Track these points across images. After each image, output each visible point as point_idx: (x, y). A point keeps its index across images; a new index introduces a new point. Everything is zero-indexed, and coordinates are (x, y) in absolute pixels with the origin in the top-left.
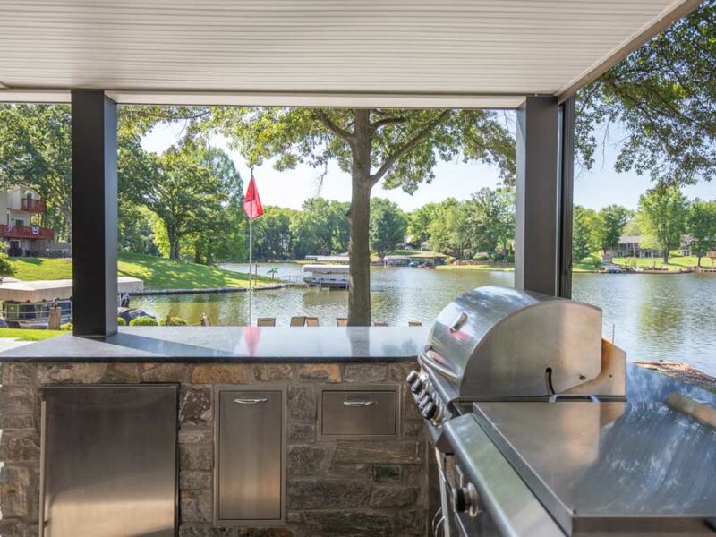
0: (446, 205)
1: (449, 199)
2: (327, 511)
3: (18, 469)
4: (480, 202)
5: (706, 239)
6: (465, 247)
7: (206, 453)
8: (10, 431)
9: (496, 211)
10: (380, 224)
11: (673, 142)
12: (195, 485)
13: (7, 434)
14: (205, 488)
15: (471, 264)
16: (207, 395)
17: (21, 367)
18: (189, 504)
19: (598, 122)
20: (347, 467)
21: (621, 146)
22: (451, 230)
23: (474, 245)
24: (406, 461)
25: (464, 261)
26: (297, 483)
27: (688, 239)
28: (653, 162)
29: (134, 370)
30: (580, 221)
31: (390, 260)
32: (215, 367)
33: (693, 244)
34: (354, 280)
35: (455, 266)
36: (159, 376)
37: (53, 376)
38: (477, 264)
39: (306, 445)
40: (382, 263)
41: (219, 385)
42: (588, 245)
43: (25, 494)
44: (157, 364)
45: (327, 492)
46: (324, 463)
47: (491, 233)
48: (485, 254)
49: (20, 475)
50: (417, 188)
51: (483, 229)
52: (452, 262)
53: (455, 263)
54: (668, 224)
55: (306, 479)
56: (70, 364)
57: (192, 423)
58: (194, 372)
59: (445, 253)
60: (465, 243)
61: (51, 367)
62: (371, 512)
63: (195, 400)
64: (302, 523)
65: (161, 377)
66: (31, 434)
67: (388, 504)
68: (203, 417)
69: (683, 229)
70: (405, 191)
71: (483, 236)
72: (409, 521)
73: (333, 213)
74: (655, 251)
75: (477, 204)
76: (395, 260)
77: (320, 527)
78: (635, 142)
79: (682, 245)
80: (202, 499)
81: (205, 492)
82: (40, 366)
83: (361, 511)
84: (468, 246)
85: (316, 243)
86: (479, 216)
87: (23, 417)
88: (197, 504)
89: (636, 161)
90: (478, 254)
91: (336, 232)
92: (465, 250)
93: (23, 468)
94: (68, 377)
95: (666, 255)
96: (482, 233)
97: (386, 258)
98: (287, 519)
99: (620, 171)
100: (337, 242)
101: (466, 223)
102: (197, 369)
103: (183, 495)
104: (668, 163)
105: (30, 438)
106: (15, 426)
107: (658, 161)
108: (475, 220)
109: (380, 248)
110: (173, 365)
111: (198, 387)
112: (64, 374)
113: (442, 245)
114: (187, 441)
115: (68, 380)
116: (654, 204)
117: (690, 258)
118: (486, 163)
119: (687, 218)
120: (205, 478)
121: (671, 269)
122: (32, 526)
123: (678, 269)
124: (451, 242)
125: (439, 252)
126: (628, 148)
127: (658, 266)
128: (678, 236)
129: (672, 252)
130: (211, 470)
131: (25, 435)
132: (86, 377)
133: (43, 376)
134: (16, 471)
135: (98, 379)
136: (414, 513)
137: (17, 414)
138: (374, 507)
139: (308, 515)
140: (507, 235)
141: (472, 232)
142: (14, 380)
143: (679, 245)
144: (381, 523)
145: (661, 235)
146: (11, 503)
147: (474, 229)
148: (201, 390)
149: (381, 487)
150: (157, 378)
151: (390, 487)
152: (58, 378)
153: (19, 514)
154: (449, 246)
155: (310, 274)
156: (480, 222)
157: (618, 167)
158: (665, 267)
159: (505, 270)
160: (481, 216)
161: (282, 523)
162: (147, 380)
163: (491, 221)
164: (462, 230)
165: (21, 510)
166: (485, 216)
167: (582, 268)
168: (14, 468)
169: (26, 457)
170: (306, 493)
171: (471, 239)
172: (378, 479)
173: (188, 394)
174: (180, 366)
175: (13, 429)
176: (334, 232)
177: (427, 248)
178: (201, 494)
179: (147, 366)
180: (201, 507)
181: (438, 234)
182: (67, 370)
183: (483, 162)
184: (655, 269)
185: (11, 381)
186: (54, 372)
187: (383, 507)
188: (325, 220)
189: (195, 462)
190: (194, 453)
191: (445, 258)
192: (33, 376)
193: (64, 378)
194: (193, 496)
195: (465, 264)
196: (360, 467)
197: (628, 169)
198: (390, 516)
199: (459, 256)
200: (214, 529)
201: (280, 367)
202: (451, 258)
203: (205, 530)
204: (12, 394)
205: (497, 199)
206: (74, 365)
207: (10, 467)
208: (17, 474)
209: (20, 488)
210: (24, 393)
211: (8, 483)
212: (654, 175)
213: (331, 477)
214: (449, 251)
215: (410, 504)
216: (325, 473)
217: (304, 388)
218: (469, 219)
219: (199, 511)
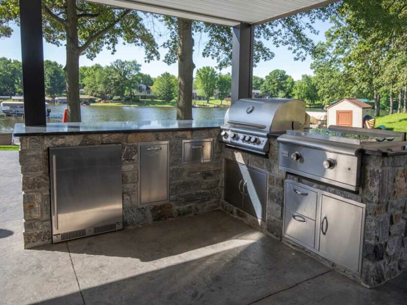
0: (95, 68)
1: (96, 64)
2: (187, 193)
3: (35, 194)
4: (116, 68)
5: (224, 92)
6: (108, 93)
7: (135, 174)
8: (28, 174)
9: (125, 73)
10: (51, 78)
11: (227, 46)
12: (130, 190)
13: (27, 176)
14: (134, 191)
15: (111, 102)
16: (136, 148)
17: (34, 139)
18: (127, 199)
19: (196, 31)
20: (194, 174)
21: (206, 45)
22: (99, 83)
23: (114, 92)
24: (216, 169)
25: (107, 101)
26: (174, 183)
27: (217, 91)
28: (217, 54)
29: (98, 138)
30: (169, 81)
31: (59, 100)
32: (139, 134)
33: (219, 94)
34: (71, 108)
35: (102, 104)
36: (111, 140)
37: (54, 143)
38: (115, 103)
39: (178, 167)
40: (53, 102)
41: (140, 143)
42: (173, 94)
43: (39, 207)
44: (110, 134)
45: (186, 185)
46: (185, 174)
47: (123, 85)
48: (119, 97)
49: (36, 197)
50: (95, 56)
51: (118, 83)
52: (100, 101)
53: (102, 102)
54: (209, 84)
55: (178, 181)
56: (63, 136)
57: (127, 162)
58: (129, 137)
59: (95, 96)
60: (108, 91)
61: (52, 139)
62: (202, 191)
63: (129, 150)
64: (176, 200)
65: (112, 141)
66: (41, 174)
67: (209, 187)
68: (133, 158)
69: (215, 87)
70: (88, 58)
71: (118, 87)
72: (215, 193)
73: (15, 68)
74: (203, 97)
75: (114, 69)
76: (62, 100)
77: (184, 200)
78: (211, 43)
79: (214, 94)
80: (133, 196)
81: (134, 192)
82: (46, 138)
83: (198, 191)
84: (110, 92)
85: (2, 87)
86: (115, 75)
87: (36, 166)
88: (131, 199)
89: (211, 53)
90: (115, 97)
91: (18, 81)
92: (108, 95)
93: (37, 193)
94: (63, 142)
95: (208, 99)
96: (118, 85)
97: (56, 98)
98: (170, 200)
99: (204, 57)
100: (19, 88)
101: (108, 79)
102: (130, 136)
103: (124, 196)
104: (224, 55)
105: (41, 177)
106: (31, 171)
107: (220, 53)
108: (114, 77)
109: (52, 93)
110: (118, 134)
111: (130, 144)
112: (60, 141)
113: (93, 91)
114: (126, 170)
115: (63, 144)
116: (203, 74)
117: (217, 101)
118: (137, 46)
119: (217, 82)
120: (134, 186)
121: (211, 106)
122: (45, 223)
123: (213, 106)
124: (99, 90)
125: (92, 95)
126: (208, 46)
127: (205, 104)
128: (212, 90)
129: (210, 98)
130: (137, 183)
131: (38, 175)
132: (72, 142)
133: (47, 143)
134: (33, 195)
135: (79, 143)
136: (217, 190)
137: (32, 165)
138: (204, 189)
139: (179, 196)
140: (132, 87)
141: (112, 84)
142: (30, 146)
143: (213, 95)
144: (206, 195)
145: (206, 90)
146: (30, 213)
147: (113, 83)
148: (132, 146)
149: (206, 181)
150: (110, 141)
151: (210, 180)
152: (57, 144)
153: (36, 218)
154: (97, 92)
155: (8, 108)
156: (116, 79)
157: (204, 54)
158: (208, 105)
159: (131, 106)
160: (117, 76)
161: (168, 201)
162: (105, 143)
163: (122, 79)
164: (105, 83)
165: (37, 215)
166: (119, 76)
167: (171, 105)
168: (31, 194)
169: (39, 187)
170: (178, 187)
171: (111, 89)
172: (205, 178)
173: (126, 148)
174: (121, 135)
175: (30, 173)
176: (16, 81)
177: (83, 93)
178: (133, 194)
179: (105, 135)
180: (133, 200)
181: (91, 85)
182: (62, 139)
183: (136, 45)
184: (204, 105)
185: (28, 147)
186: (54, 140)
187: (208, 189)
188: (10, 73)
189: (130, 180)
190: (129, 175)
191: (95, 99)
192: (42, 144)
193: (60, 143)
194: (129, 195)
195: (108, 102)
196: (199, 173)
197: (208, 56)
198: (209, 192)
199: (104, 97)
200: (139, 209)
201: (167, 133)
202: (99, 99)
203: (135, 210)
204: (28, 154)
205: (126, 67)
206: (66, 136)
207: (29, 194)
208: (34, 197)
209: (36, 204)
210: (36, 153)
211: (29, 202)
212: (218, 60)
213: (187, 179)
214: (98, 95)
215: (216, 186)
216: (185, 178)
217: (177, 142)
218: (110, 77)
219: (131, 202)
